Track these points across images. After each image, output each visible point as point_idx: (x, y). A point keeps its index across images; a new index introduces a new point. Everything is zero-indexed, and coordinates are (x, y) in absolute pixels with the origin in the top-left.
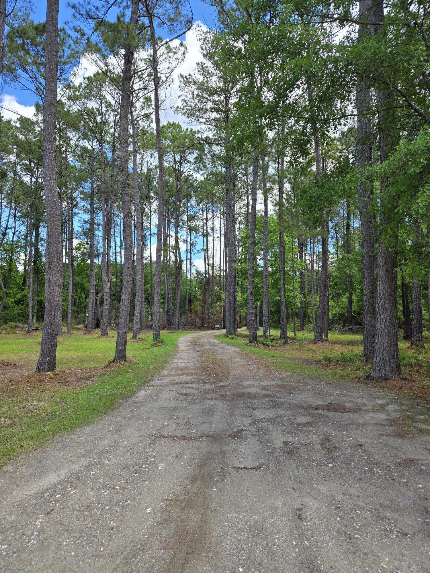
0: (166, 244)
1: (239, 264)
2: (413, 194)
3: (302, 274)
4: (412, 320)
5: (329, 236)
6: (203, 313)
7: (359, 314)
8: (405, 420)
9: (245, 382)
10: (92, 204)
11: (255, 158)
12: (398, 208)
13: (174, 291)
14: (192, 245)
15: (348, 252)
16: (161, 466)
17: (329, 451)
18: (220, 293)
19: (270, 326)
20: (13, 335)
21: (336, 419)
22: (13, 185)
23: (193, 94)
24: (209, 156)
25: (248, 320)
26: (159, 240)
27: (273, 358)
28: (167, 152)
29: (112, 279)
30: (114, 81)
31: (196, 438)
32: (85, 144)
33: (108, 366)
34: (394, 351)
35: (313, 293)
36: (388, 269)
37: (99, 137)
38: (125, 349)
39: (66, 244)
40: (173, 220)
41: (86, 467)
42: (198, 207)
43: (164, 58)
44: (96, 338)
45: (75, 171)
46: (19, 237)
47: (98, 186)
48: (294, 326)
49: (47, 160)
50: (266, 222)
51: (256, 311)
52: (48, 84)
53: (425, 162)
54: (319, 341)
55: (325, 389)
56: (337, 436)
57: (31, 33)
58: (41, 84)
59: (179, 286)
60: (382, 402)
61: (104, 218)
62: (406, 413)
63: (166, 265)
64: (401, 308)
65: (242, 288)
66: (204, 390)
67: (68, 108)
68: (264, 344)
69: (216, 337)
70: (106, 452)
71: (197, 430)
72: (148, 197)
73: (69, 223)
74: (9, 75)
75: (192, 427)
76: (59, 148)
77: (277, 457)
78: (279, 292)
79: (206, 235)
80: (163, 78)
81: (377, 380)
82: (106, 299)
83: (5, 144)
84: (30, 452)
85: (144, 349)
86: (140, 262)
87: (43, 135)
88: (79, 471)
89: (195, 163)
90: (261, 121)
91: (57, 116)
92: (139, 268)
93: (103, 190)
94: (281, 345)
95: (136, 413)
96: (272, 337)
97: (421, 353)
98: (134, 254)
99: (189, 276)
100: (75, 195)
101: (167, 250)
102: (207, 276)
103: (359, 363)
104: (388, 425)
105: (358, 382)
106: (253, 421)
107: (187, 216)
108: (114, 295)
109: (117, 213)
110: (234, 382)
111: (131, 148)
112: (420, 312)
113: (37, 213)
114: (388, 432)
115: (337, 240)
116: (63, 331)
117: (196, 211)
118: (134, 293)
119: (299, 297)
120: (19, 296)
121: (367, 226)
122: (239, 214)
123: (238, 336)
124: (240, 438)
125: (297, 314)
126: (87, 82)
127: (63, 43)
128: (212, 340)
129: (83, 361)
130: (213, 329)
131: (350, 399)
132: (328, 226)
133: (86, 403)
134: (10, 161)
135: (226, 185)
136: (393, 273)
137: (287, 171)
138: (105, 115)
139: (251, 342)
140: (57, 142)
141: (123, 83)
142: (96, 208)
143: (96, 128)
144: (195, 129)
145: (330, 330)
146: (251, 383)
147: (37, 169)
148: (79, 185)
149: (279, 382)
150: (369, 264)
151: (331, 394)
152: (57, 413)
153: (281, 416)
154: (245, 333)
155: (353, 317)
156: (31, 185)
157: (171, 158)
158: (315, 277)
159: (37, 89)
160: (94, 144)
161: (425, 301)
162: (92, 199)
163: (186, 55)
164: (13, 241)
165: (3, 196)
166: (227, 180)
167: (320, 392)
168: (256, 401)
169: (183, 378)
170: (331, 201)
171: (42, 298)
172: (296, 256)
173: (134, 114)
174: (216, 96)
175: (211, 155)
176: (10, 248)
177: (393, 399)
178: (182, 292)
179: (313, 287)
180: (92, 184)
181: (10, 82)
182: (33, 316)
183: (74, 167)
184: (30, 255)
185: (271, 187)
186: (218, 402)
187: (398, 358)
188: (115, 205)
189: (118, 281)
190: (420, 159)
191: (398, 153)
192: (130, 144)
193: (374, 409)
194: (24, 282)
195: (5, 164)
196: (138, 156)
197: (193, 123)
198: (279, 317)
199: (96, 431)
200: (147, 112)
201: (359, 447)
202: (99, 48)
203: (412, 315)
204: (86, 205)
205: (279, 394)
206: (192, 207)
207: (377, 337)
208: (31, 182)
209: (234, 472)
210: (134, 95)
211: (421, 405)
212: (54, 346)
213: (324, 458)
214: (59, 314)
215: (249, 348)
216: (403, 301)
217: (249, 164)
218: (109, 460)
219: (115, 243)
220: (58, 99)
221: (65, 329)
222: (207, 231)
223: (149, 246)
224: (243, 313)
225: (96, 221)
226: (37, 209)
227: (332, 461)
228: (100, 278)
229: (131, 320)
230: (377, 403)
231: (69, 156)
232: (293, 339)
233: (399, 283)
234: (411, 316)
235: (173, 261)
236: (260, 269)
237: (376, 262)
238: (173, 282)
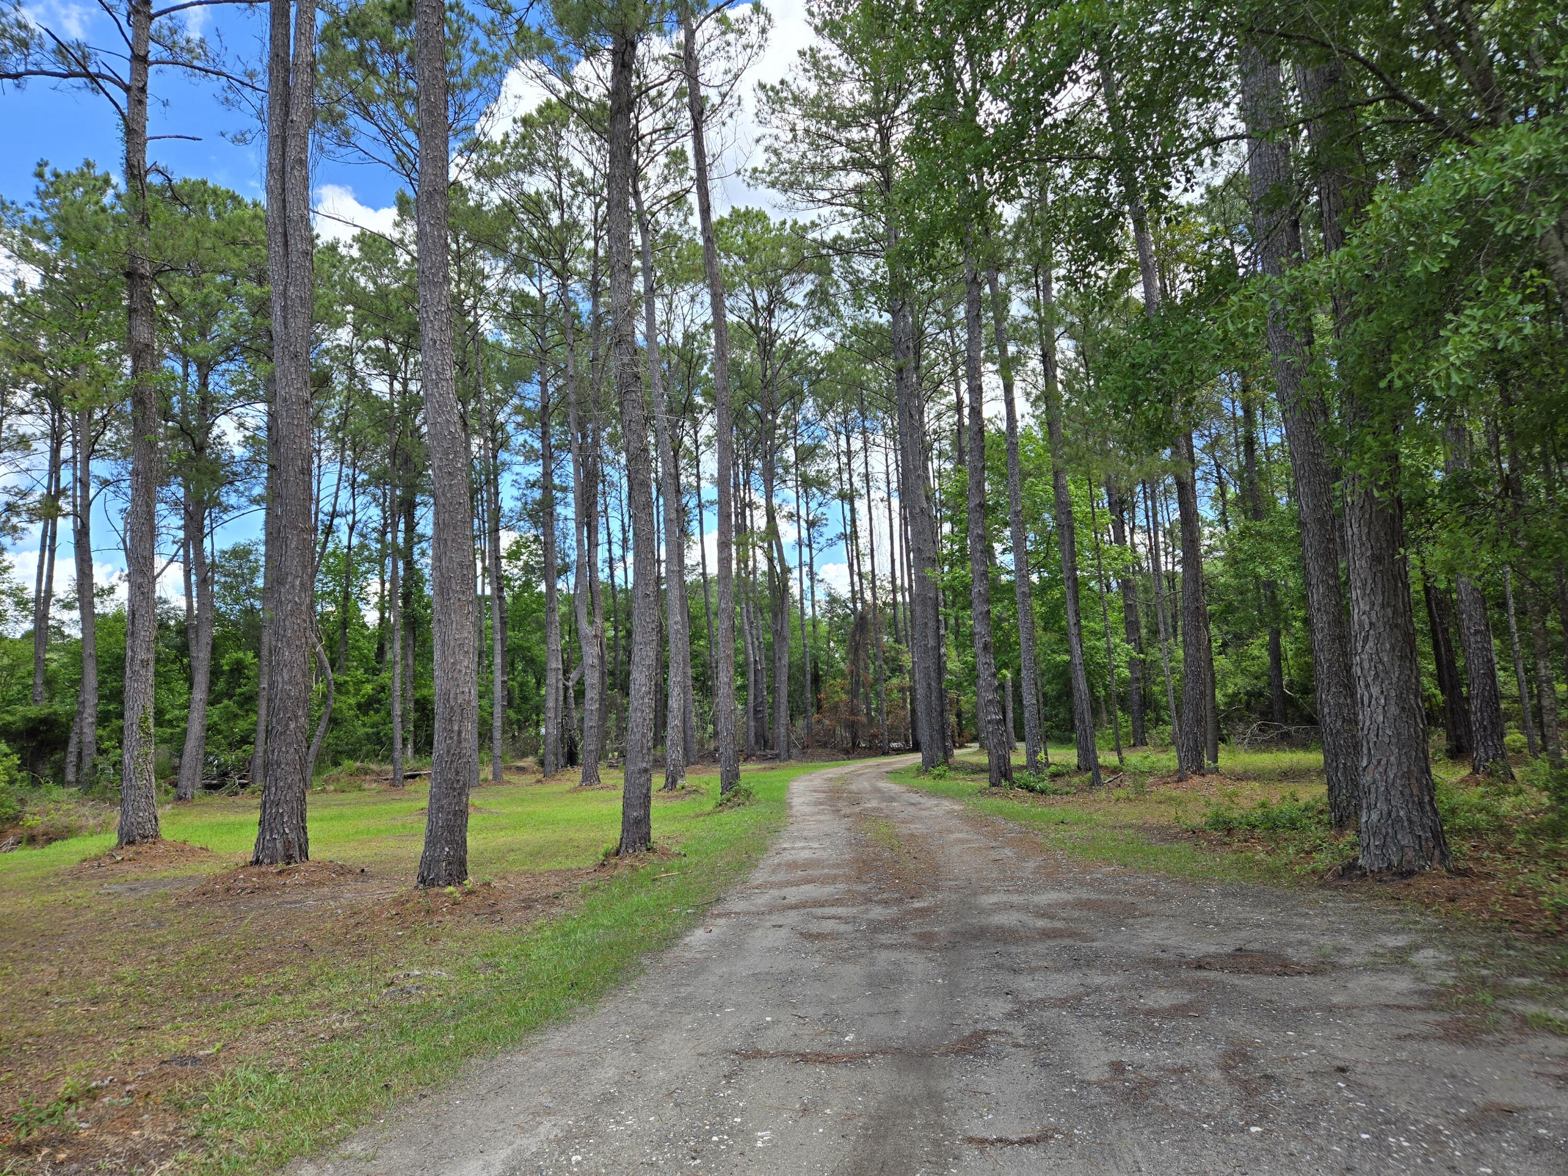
0: (741, 528)
1: (946, 568)
2: (1430, 332)
3: (1126, 586)
4: (1467, 699)
5: (1198, 474)
6: (853, 711)
7: (1306, 690)
8: (1473, 991)
9: (984, 897)
10: (544, 437)
11: (970, 278)
12: (1389, 376)
13: (771, 652)
14: (811, 524)
15: (1257, 514)
16: (763, 1138)
17: (1248, 1089)
18: (898, 652)
19: (1048, 738)
20: (355, 795)
21: (1263, 996)
22: (347, 403)
23: (793, 130)
24: (845, 286)
25: (981, 724)
26: (724, 517)
27: (1061, 827)
28: (734, 285)
29: (604, 631)
30: (589, 120)
31: (855, 1059)
32: (522, 286)
33: (603, 865)
34: (1421, 790)
35: (1162, 636)
36: (1377, 552)
37: (557, 264)
38: (647, 815)
39: (483, 544)
40: (757, 463)
41: (558, 1141)
42: (823, 424)
43: (713, 49)
44: (569, 792)
45: (500, 356)
46: (363, 536)
47: (559, 389)
48: (1116, 733)
49: (429, 333)
50: (1013, 448)
51: (1003, 698)
52: (425, 144)
53: (1456, 243)
54: (1194, 773)
55: (1220, 908)
56: (1269, 1043)
57: (379, 22)
58: (409, 146)
59: (784, 639)
60: (1400, 941)
61: (577, 471)
62: (1474, 971)
63: (746, 584)
64: (1432, 667)
65: (957, 634)
66: (870, 922)
67: (478, 198)
68: (1032, 790)
69: (895, 774)
70: (608, 1099)
71: (858, 1034)
72: (689, 409)
73: (488, 491)
74: (330, 130)
75: (842, 1028)
76: (457, 300)
77: (1093, 1107)
78: (1064, 637)
79: (848, 497)
80: (715, 99)
81: (1378, 876)
82: (592, 685)
83: (325, 301)
84: (410, 1102)
85: (698, 816)
86: (676, 579)
87: (417, 271)
88: (537, 1154)
89: (808, 307)
90: (980, 178)
91: (451, 220)
92: (674, 597)
93: (572, 398)
94: (1083, 790)
95: (684, 991)
96: (1053, 769)
97: (1502, 793)
98: (659, 561)
99: (809, 611)
100: (501, 418)
101: (745, 544)
102: (859, 606)
103: (1317, 833)
104: (1421, 1009)
105: (1321, 886)
106: (1016, 1007)
107: (796, 449)
108: (612, 673)
109: (611, 455)
110: (954, 897)
111: (639, 285)
112: (1493, 676)
113: (408, 470)
114: (1422, 1027)
115: (1221, 484)
116: (482, 777)
117: (818, 433)
118: (663, 666)
119: (1124, 651)
120: (368, 688)
121: (1303, 437)
122: (935, 432)
123: (956, 769)
124: (982, 1055)
125: (1123, 701)
126: (521, 130)
127: (458, 37)
128: (882, 784)
129: (537, 854)
130: (885, 754)
131: (1300, 936)
132: (1190, 447)
133: (550, 966)
134: (339, 346)
135: (896, 359)
136: (1393, 563)
137: (1062, 304)
138: (569, 207)
139: (994, 785)
140: (452, 286)
141: (612, 119)
142: (557, 448)
143: (548, 242)
144: (804, 219)
145: (1223, 741)
146: (1004, 898)
147: (406, 358)
148: (510, 390)
149: (1084, 894)
150: (1320, 543)
151: (1241, 924)
152: (476, 997)
153: (1098, 989)
154: (975, 759)
155: (1289, 701)
156: (392, 401)
157: (743, 301)
158: (1166, 592)
159: (399, 159)
160: (545, 283)
161: (1503, 642)
162: (545, 425)
163: (771, 34)
164: (349, 547)
165: (323, 435)
166: (896, 344)
167: (1208, 919)
168: (1021, 949)
169: (810, 891)
170: (1191, 371)
171: (425, 692)
172: (1106, 538)
173: (644, 196)
174: (855, 130)
175: (850, 283)
176: (342, 567)
177: (1430, 931)
178: (791, 654)
179: (1161, 618)
180: (543, 385)
181: (332, 147)
182: (405, 740)
183: (498, 346)
184: (393, 581)
185: (1019, 352)
186: (912, 956)
187: (1435, 812)
188: (604, 434)
189: (621, 634)
190: (1439, 234)
191: (1372, 223)
192: (635, 275)
193: (1375, 963)
194: (381, 652)
195: (327, 352)
196: (659, 304)
197: (798, 204)
198: (1071, 711)
199: (580, 1044)
200: (677, 188)
201: (1339, 1074)
202: (547, 40)
203: (1468, 686)
204: (529, 440)
205: (1086, 928)
206: (808, 423)
207: (1365, 750)
208: (392, 393)
209: (970, 1154)
210: (642, 148)
211: (1518, 944)
212: (462, 814)
213: (1235, 1110)
214: (470, 731)
215: (990, 800)
216: (1436, 647)
217: (955, 297)
218: (618, 1123)
219: (609, 534)
220: (452, 177)
221: (487, 772)
222: (851, 484)
223: (696, 537)
224: (966, 701)
225: (557, 481)
226: (407, 460)
227: (1261, 1118)
228: (574, 631)
229: (659, 740)
230: (1382, 946)
231: (482, 320)
232: (1114, 771)
233: (1417, 587)
234: (1464, 689)
235: (764, 573)
236: (1004, 578)
237: (1342, 537)
238: (767, 629)
